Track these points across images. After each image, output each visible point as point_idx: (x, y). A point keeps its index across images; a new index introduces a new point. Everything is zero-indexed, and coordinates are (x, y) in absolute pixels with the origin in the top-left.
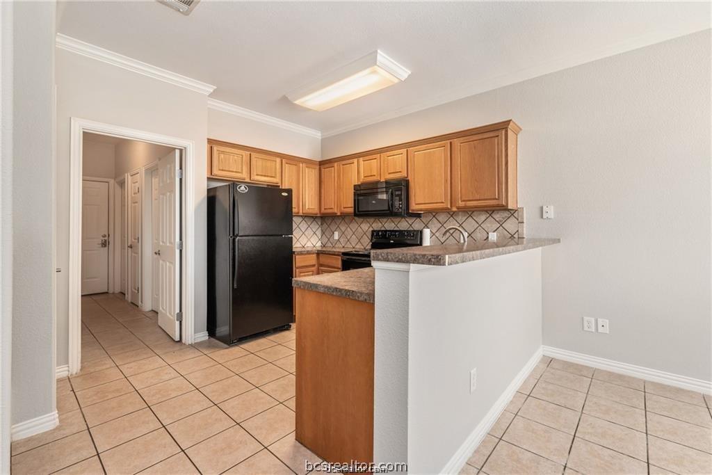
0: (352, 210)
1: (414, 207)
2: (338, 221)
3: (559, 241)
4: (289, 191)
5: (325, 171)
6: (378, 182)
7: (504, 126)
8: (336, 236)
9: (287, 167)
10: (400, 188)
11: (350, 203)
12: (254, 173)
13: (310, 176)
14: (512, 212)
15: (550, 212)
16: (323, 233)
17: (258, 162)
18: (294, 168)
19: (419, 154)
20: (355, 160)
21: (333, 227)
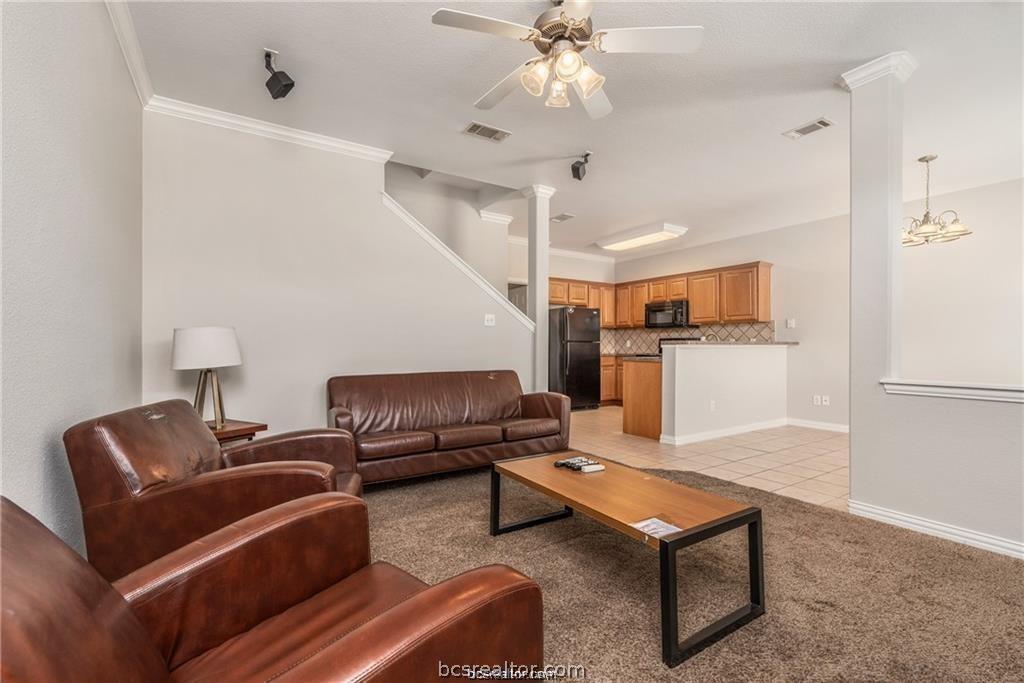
0: (644, 323)
1: (692, 320)
2: (630, 332)
3: (797, 343)
4: (598, 310)
5: (621, 292)
6: (664, 302)
7: (756, 265)
8: (628, 344)
9: (592, 291)
10: (681, 306)
11: (643, 318)
12: (571, 296)
13: (608, 297)
14: (767, 324)
15: (792, 323)
16: (617, 342)
17: (573, 290)
18: (596, 291)
19: (696, 282)
20: (646, 285)
21: (626, 336)
